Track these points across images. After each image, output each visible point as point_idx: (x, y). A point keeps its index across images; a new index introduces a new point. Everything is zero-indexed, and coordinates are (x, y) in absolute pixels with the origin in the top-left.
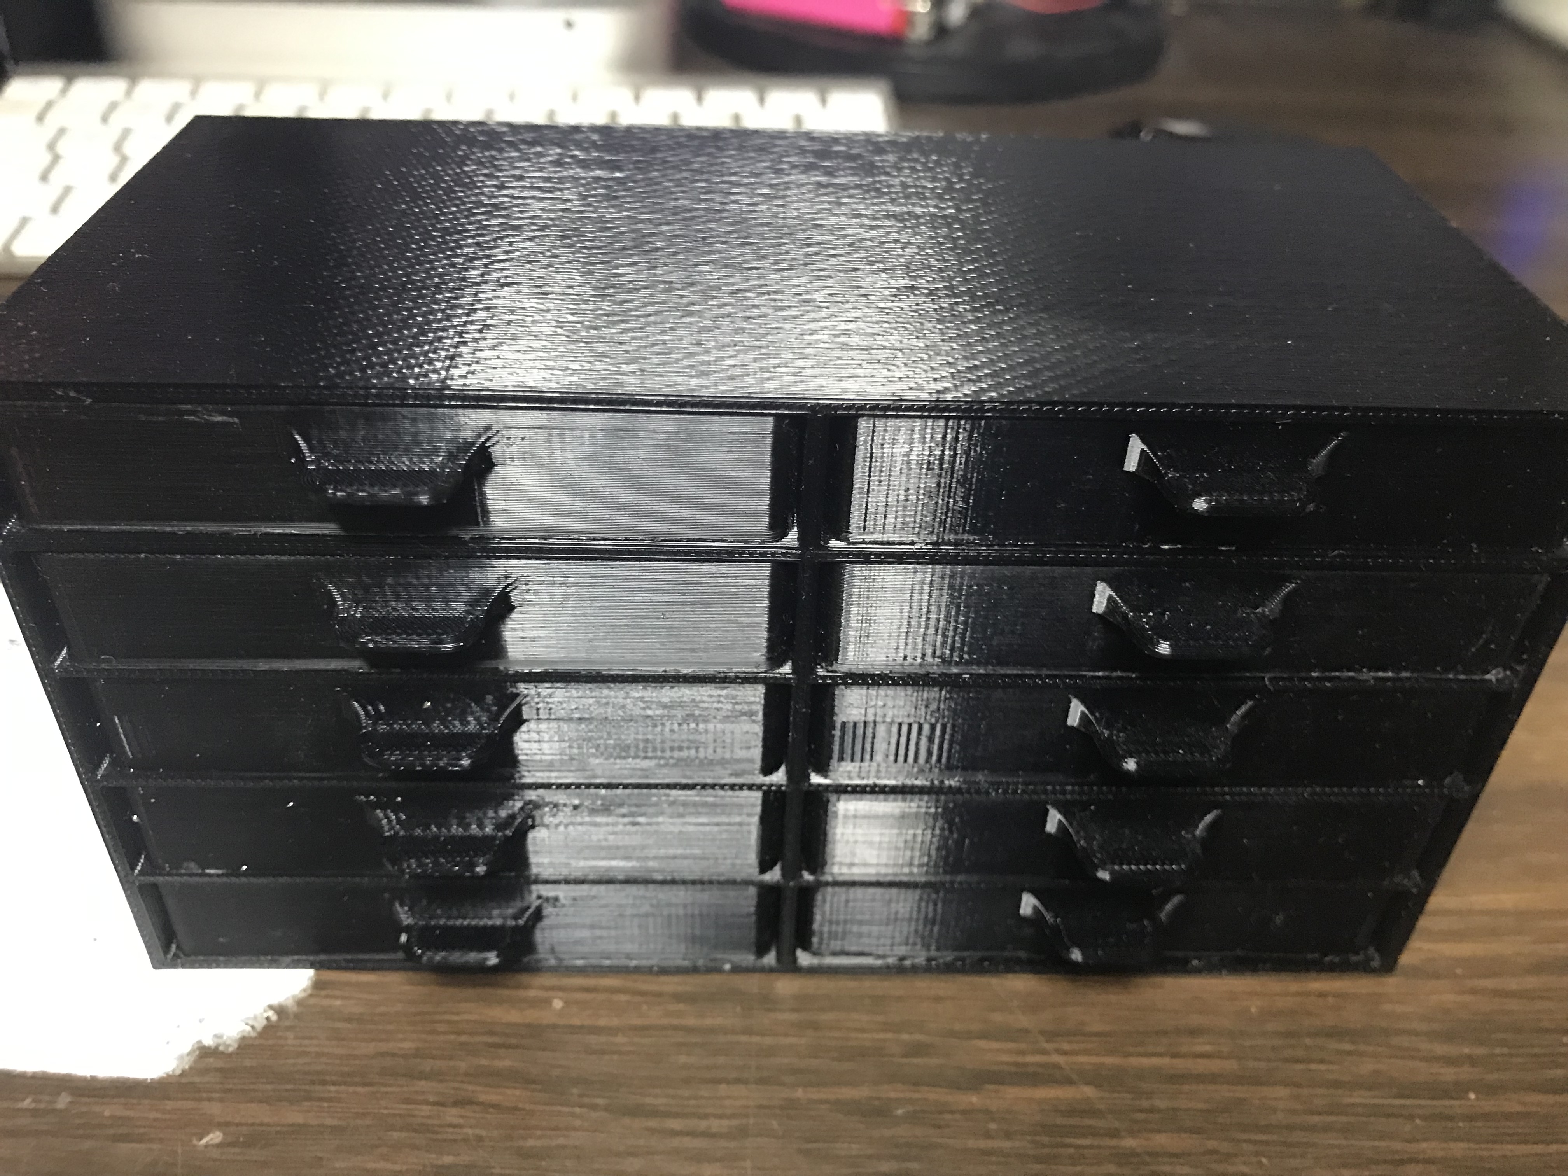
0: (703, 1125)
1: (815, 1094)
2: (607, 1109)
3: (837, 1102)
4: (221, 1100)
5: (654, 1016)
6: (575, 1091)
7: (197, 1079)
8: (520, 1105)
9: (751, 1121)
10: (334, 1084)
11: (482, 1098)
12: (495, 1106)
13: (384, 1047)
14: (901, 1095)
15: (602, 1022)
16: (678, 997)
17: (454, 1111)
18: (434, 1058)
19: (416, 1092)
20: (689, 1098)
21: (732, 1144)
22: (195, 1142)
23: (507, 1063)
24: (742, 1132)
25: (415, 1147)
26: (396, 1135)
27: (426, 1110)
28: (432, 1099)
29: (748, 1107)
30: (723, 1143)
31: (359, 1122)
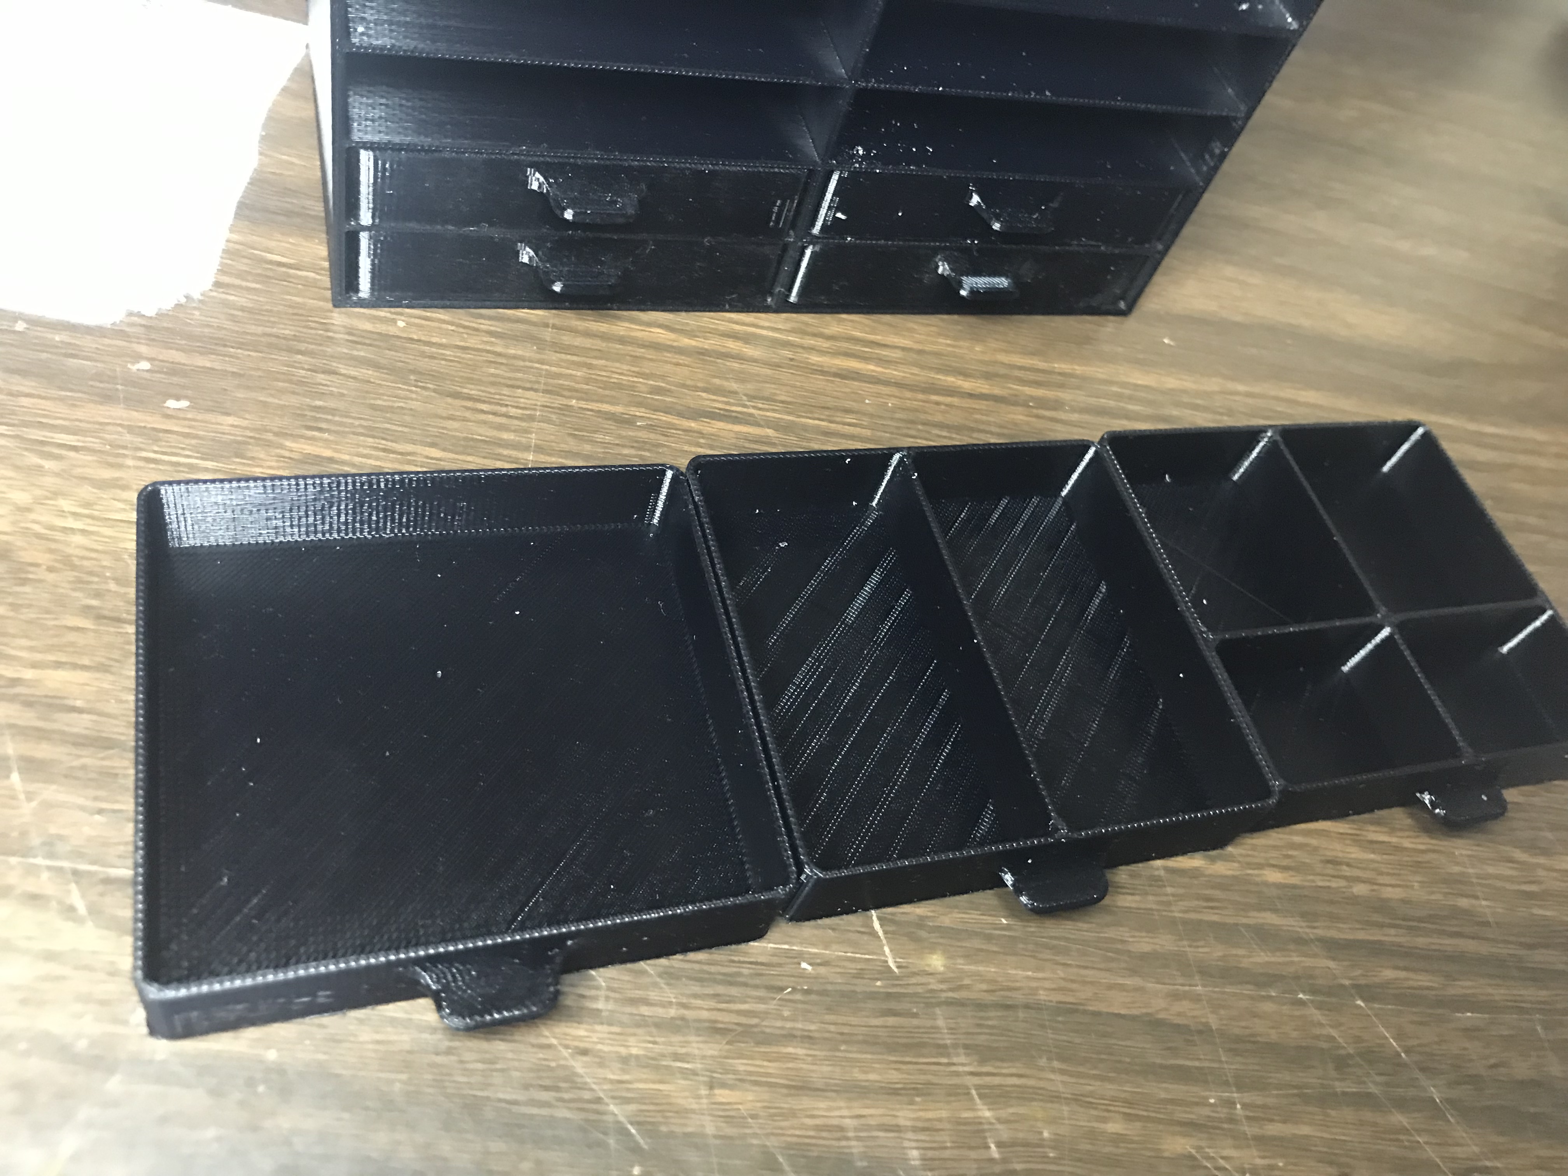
0: (504, 409)
1: (583, 404)
2: (435, 391)
3: (599, 411)
4: (147, 345)
5: (473, 342)
6: (412, 377)
7: (127, 329)
8: (372, 380)
9: (538, 413)
10: (233, 347)
11: (343, 371)
12: (354, 378)
13: (268, 330)
14: (642, 414)
15: (434, 340)
16: (491, 333)
17: (322, 376)
18: (308, 343)
19: (295, 362)
20: (495, 394)
21: (524, 424)
22: (129, 366)
23: (362, 354)
24: (532, 418)
25: (294, 393)
26: (280, 384)
27: (303, 372)
28: (306, 367)
29: (536, 405)
30: (516, 422)
31: (253, 373)
